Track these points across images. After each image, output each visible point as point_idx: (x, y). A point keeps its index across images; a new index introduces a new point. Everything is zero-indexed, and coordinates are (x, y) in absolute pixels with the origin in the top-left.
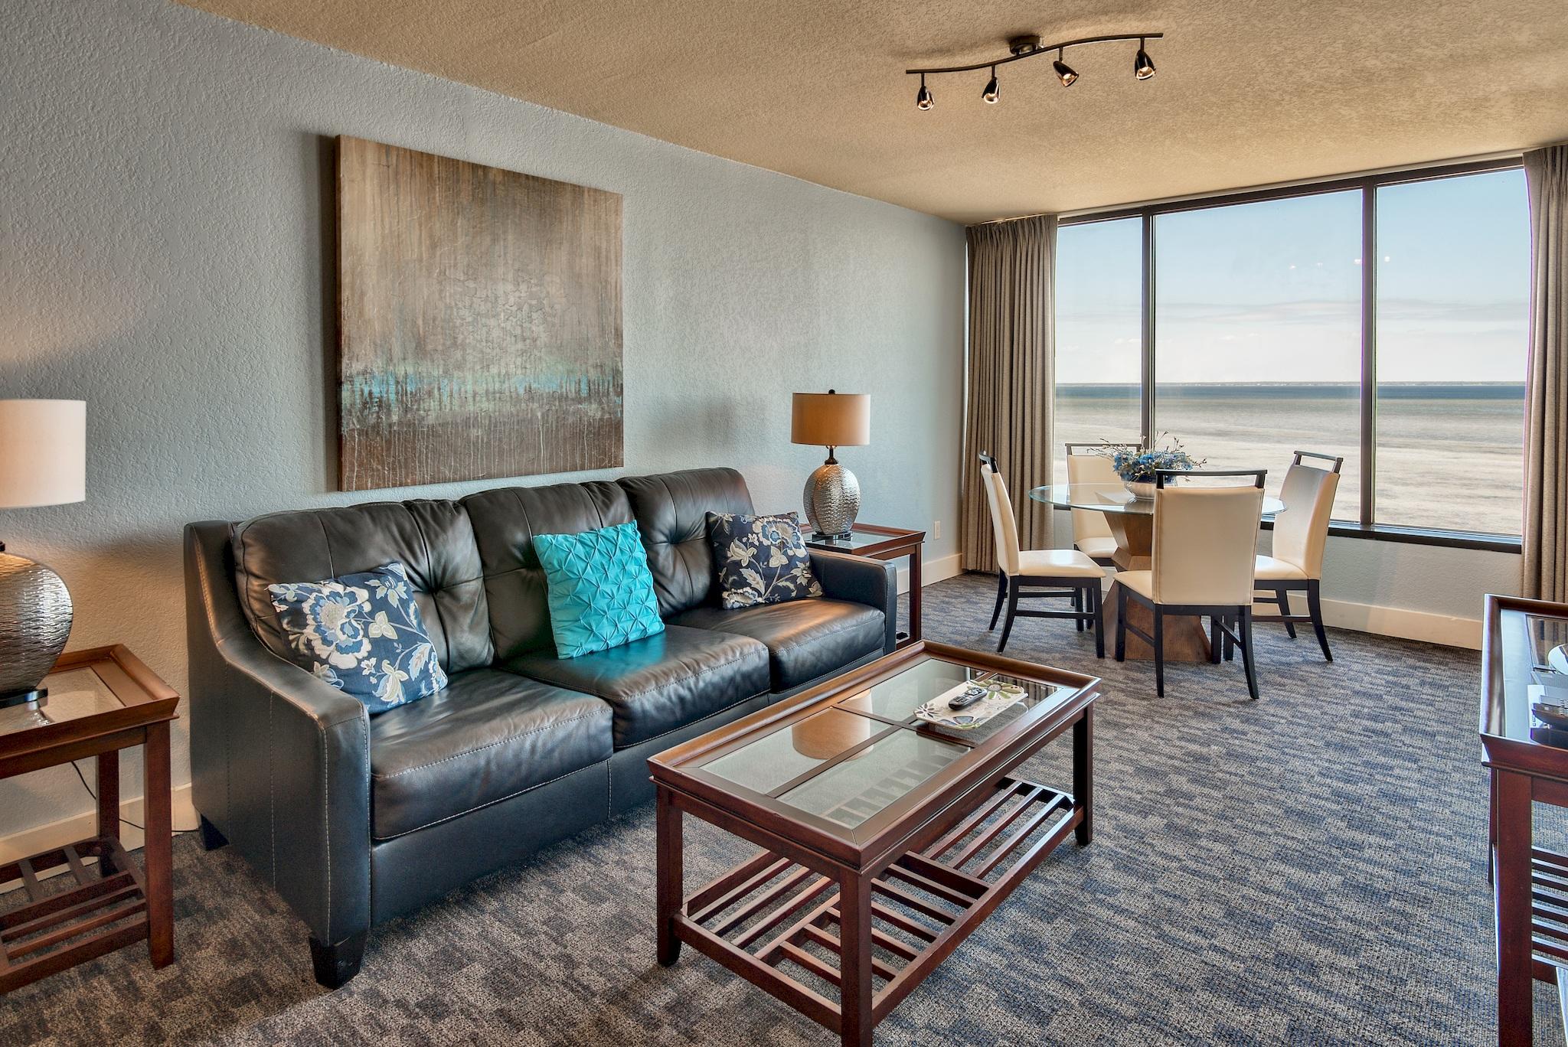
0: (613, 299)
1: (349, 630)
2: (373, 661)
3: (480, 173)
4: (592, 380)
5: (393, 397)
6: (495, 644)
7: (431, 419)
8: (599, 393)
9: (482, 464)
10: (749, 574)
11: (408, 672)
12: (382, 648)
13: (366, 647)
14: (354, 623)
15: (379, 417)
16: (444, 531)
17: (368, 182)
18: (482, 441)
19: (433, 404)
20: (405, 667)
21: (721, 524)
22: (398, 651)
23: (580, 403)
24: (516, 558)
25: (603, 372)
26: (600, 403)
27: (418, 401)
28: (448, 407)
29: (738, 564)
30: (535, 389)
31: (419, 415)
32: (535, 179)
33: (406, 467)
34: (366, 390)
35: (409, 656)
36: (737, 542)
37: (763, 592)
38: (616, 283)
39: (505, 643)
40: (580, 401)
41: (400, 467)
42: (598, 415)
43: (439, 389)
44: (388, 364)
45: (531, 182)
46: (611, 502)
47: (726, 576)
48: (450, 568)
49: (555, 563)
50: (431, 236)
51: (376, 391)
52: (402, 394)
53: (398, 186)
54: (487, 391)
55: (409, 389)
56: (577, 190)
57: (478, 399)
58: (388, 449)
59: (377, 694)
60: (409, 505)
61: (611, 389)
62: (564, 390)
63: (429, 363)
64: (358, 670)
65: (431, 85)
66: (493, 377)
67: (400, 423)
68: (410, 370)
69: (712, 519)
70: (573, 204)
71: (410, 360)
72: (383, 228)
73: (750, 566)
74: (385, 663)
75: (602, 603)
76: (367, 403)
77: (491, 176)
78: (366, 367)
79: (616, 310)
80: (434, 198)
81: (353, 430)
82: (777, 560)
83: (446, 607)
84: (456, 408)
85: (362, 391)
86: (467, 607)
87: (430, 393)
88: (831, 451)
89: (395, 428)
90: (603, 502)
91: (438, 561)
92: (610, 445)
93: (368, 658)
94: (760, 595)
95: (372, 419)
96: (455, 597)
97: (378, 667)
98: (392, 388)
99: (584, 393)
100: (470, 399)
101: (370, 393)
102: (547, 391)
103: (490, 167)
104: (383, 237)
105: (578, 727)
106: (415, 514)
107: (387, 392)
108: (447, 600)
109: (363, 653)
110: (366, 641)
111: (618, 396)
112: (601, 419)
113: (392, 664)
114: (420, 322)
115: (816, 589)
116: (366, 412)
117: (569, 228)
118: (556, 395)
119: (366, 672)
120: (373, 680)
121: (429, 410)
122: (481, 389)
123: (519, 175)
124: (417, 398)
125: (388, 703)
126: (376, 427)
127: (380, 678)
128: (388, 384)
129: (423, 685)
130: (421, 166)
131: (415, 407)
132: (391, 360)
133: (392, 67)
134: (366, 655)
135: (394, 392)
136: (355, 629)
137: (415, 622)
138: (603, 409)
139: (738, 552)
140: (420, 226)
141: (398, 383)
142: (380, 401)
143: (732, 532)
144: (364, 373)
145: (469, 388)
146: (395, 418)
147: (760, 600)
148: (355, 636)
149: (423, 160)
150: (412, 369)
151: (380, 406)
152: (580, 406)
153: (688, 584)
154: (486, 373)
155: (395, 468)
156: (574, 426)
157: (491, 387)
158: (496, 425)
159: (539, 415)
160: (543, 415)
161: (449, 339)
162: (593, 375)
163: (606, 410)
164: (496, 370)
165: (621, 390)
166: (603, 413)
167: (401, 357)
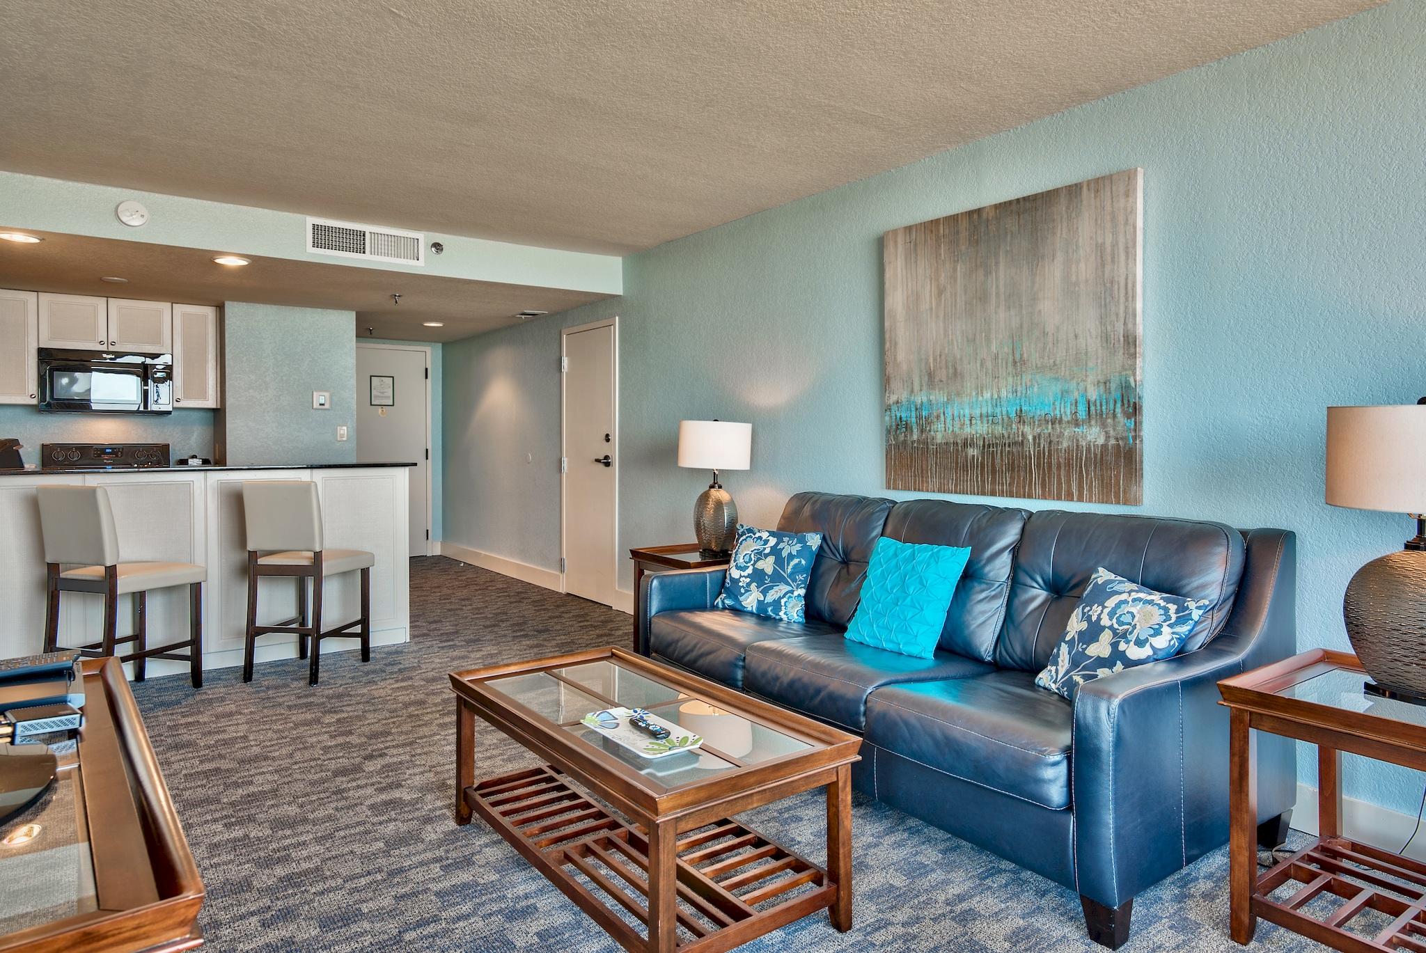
0: (1122, 300)
1: (747, 559)
2: (748, 580)
3: (975, 217)
4: (1093, 399)
5: (914, 420)
7: (939, 438)
8: (1102, 415)
12: (758, 576)
13: (750, 571)
14: (752, 556)
15: (905, 436)
18: (977, 460)
19: (940, 426)
20: (764, 592)
22: (766, 582)
23: (1077, 426)
25: (1107, 391)
26: (1104, 425)
27: (930, 424)
28: (951, 430)
30: (1026, 412)
31: (931, 435)
33: (922, 476)
34: (898, 415)
35: (771, 588)
38: (1127, 279)
40: (1076, 423)
42: (1101, 441)
43: (944, 413)
44: (911, 395)
45: (1022, 204)
50: (938, 286)
51: (904, 415)
52: (919, 417)
53: (917, 255)
54: (981, 415)
55: (924, 414)
57: (974, 422)
58: (911, 460)
59: (741, 599)
61: (1118, 410)
62: (1058, 412)
63: (937, 392)
64: (738, 581)
66: (987, 402)
67: (919, 441)
70: (1068, 208)
71: (925, 388)
72: (907, 291)
74: (754, 585)
76: (898, 425)
77: (985, 215)
78: (898, 398)
79: (1126, 313)
80: (940, 255)
81: (891, 445)
84: (956, 429)
85: (896, 416)
87: (938, 417)
89: (915, 445)
92: (1117, 477)
93: (746, 577)
95: (902, 438)
97: (749, 584)
98: (913, 414)
99: (1082, 414)
100: (968, 422)
101: (901, 418)
102: (1038, 413)
103: (984, 208)
104: (907, 298)
107: (910, 417)
109: (745, 573)
110: (751, 568)
111: (1129, 418)
112: (1104, 446)
113: (758, 587)
114: (931, 360)
116: (898, 432)
117: (1064, 235)
118: (1048, 417)
119: (741, 584)
120: (743, 591)
121: (937, 431)
122: (977, 412)
123: (1010, 202)
124: (928, 421)
125: (745, 607)
126: (905, 442)
127: (747, 591)
128: (911, 411)
130: (931, 232)
131: (928, 429)
132: (913, 391)
134: (746, 575)
135: (914, 416)
136: (750, 559)
138: (1106, 433)
140: (931, 280)
141: (917, 409)
142: (907, 424)
144: (897, 402)
145: (967, 412)
146: (915, 437)
148: (746, 563)
149: (933, 228)
150: (926, 398)
151: (906, 428)
152: (1076, 430)
154: (980, 398)
155: (915, 476)
156: (1068, 450)
157: (984, 412)
158: (989, 445)
159: (1030, 438)
160: (1034, 438)
161: (951, 371)
162: (1093, 394)
163: (1112, 433)
164: (989, 395)
165: (1134, 410)
166: (1108, 437)
167: (919, 388)
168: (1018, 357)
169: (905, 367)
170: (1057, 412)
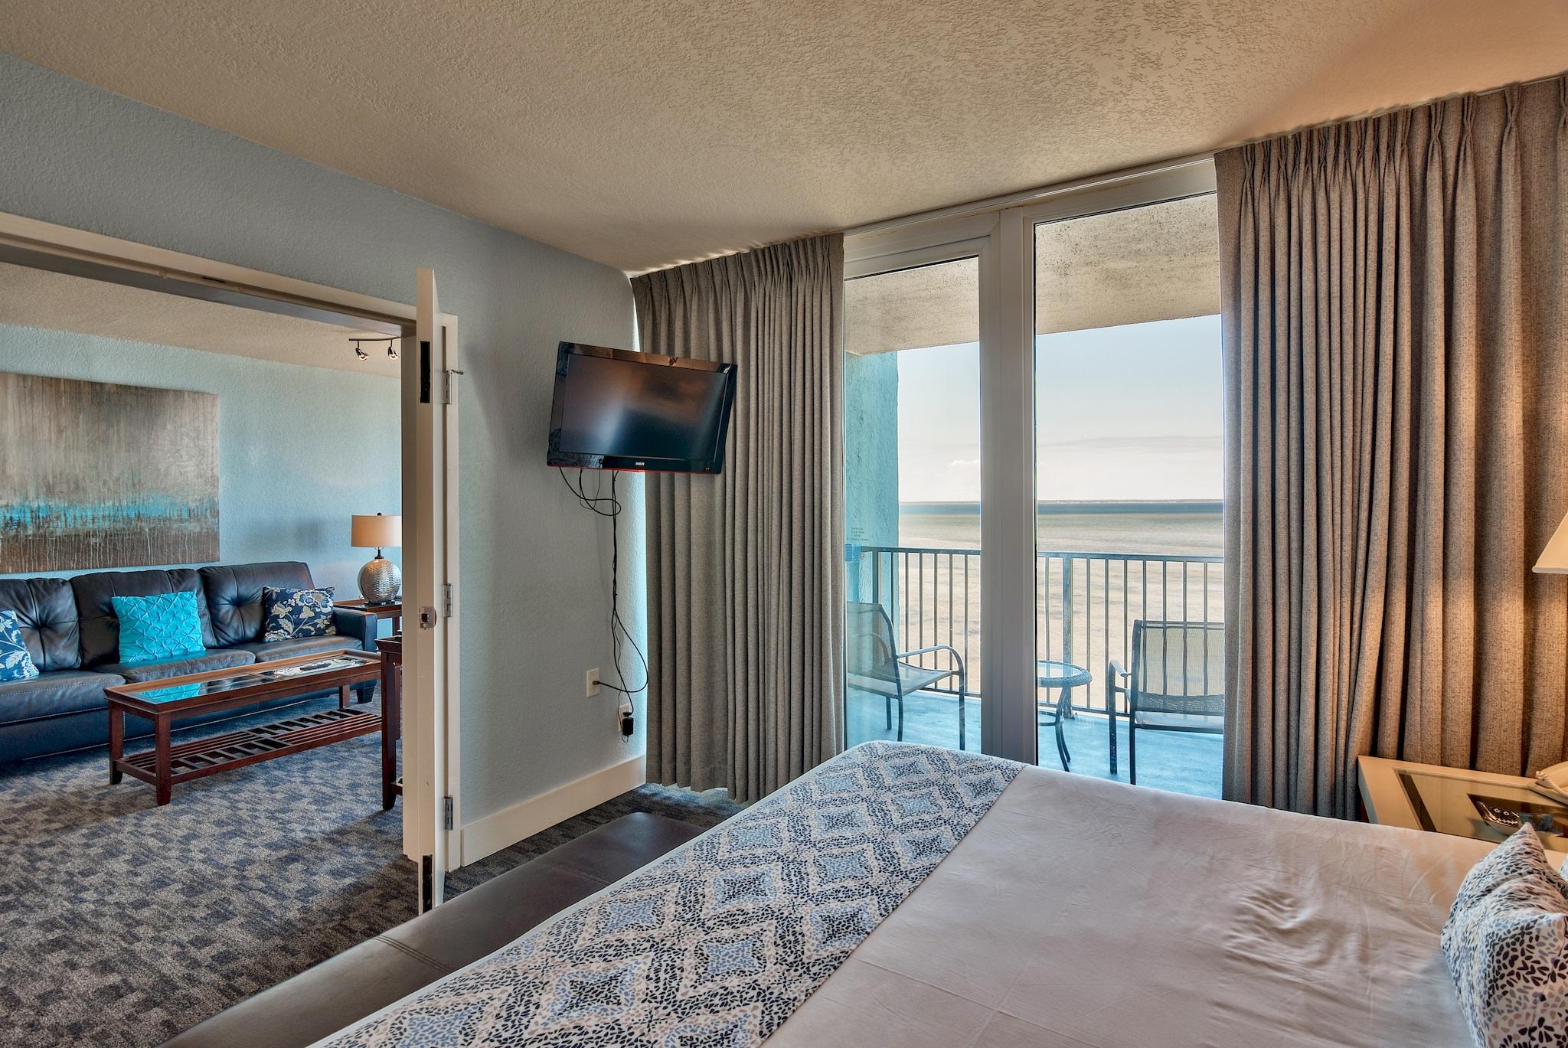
0: (210, 458)
3: (98, 387)
4: (192, 508)
5: (28, 519)
6: (83, 657)
7: (59, 532)
8: (198, 516)
9: (100, 560)
10: (283, 622)
11: (5, 664)
15: (17, 532)
16: (50, 594)
17: (9, 397)
18: (100, 545)
19: (61, 524)
20: (3, 661)
21: (272, 594)
23: (181, 522)
24: (104, 611)
25: (201, 503)
26: (200, 524)
27: (49, 522)
28: (73, 525)
29: (278, 616)
30: (143, 514)
31: (49, 530)
32: (143, 388)
33: (39, 560)
34: (8, 515)
35: (7, 657)
36: (279, 603)
37: (291, 632)
39: (89, 657)
40: (181, 521)
41: (34, 561)
42: (198, 529)
43: (65, 515)
44: (24, 501)
45: (140, 391)
46: (184, 581)
47: (269, 624)
48: (52, 615)
49: (124, 612)
50: (58, 426)
51: (15, 516)
52: (35, 518)
53: (32, 398)
54: (104, 516)
55: (41, 515)
56: (178, 393)
57: (96, 520)
58: (25, 550)
60: (29, 582)
61: (207, 514)
63: (57, 500)
65: (62, 337)
66: (108, 508)
67: (34, 535)
68: (42, 504)
69: (266, 591)
70: (174, 403)
71: (42, 496)
72: (21, 423)
73: (286, 617)
75: (154, 634)
76: (8, 523)
77: (107, 389)
79: (212, 465)
80: (61, 404)
82: (306, 614)
83: (47, 636)
84: (79, 526)
85: (5, 517)
86: (63, 636)
87: (58, 518)
88: (379, 551)
89: (30, 538)
90: (178, 580)
91: (42, 611)
92: (208, 548)
94: (289, 634)
95: (13, 533)
96: (55, 631)
98: (28, 515)
99: (185, 515)
100: (90, 520)
101: (11, 518)
102: (153, 515)
103: (106, 384)
104: (21, 428)
105: (97, 687)
106: (32, 588)
107: (24, 517)
108: (48, 632)
111: (214, 519)
112: (201, 532)
114: (50, 476)
115: (332, 630)
116: (8, 529)
117: (172, 417)
118: (160, 518)
121: (57, 527)
122: (99, 514)
123: (130, 387)
124: (47, 520)
126: (16, 537)
128: (24, 512)
129: (15, 672)
130: (51, 386)
131: (46, 525)
132: (27, 498)
133: (31, 329)
135: (29, 517)
137: (15, 640)
139: (279, 610)
140: (50, 420)
141: (32, 511)
142: (19, 522)
143: (277, 598)
145: (89, 514)
146: (30, 532)
147: (288, 637)
149: (52, 384)
151: (18, 525)
152: (181, 524)
153: (241, 629)
154: (103, 505)
155: (30, 561)
156: (176, 536)
157: (107, 513)
158: (111, 536)
159: (147, 530)
160: (150, 530)
161: (72, 486)
162: (193, 505)
163: (204, 526)
164: (111, 503)
165: (216, 514)
166: (202, 528)
167: (35, 496)
168: (136, 482)
169: (16, 479)
170: (168, 515)
